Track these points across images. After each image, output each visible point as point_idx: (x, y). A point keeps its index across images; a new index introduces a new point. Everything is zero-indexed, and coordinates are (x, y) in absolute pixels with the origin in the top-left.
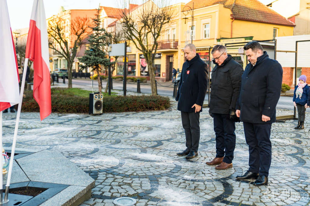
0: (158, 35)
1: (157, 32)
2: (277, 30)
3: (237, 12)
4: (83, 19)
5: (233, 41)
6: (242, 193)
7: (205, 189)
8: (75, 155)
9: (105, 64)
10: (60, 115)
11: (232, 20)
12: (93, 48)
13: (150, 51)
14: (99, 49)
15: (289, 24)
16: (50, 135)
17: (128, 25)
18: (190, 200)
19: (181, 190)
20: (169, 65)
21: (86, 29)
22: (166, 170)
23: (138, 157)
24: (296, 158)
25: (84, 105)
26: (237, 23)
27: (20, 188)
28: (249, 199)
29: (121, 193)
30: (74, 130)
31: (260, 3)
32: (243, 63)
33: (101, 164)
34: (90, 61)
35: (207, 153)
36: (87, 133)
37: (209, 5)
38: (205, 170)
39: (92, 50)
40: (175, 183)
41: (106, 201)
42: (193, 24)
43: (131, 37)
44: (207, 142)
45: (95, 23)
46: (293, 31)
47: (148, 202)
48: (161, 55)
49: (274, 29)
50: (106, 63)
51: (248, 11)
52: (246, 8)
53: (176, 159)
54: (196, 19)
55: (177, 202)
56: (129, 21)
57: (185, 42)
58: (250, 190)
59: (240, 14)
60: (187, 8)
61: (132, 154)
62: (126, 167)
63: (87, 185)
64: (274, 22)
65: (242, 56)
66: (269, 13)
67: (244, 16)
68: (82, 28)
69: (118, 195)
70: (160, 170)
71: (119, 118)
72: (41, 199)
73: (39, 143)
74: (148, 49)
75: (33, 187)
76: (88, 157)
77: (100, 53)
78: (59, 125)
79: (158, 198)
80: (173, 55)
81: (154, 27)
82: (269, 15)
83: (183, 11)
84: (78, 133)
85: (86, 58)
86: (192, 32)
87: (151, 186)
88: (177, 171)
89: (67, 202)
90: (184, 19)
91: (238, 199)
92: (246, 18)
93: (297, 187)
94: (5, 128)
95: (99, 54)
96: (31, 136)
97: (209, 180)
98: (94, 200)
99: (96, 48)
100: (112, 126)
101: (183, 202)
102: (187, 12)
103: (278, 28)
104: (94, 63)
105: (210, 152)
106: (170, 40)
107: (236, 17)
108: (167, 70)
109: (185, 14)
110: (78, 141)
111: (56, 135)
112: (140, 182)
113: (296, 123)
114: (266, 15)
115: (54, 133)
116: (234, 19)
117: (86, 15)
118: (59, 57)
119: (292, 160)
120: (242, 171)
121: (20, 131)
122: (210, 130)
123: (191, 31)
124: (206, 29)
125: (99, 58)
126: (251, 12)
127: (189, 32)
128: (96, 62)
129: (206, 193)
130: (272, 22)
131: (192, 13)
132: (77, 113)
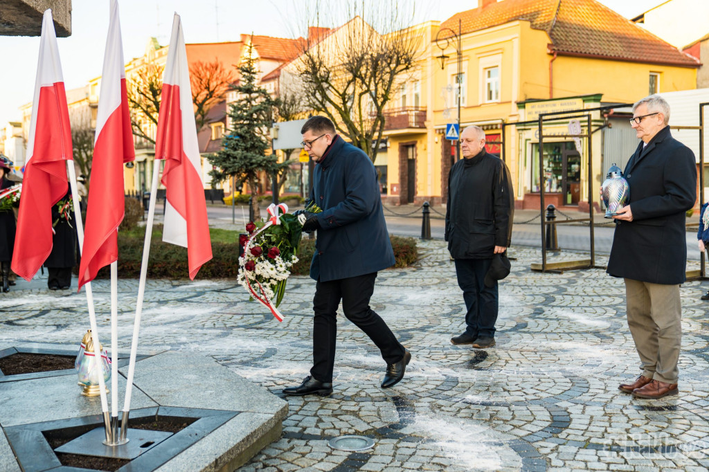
0: (386, 98)
1: (384, 92)
2: (659, 76)
3: (562, 37)
4: (208, 66)
5: (554, 105)
6: (590, 424)
7: (513, 419)
8: (229, 362)
9: (268, 166)
10: (175, 283)
11: (551, 58)
12: (239, 131)
13: (367, 135)
14: (254, 134)
15: (686, 62)
16: (165, 324)
17: (317, 78)
18: (484, 438)
19: (462, 421)
20: (407, 165)
21: (217, 89)
22: (426, 386)
23: (363, 363)
24: (703, 357)
25: (228, 260)
26: (563, 64)
27: (144, 418)
28: (603, 435)
29: (340, 429)
30: (214, 312)
31: (615, 16)
32: (580, 157)
33: (288, 378)
34: (234, 162)
35: (509, 352)
36: (245, 319)
37: (496, 23)
38: (509, 383)
39: (237, 138)
40: (450, 409)
41: (312, 443)
42: (460, 68)
43: (324, 106)
44: (507, 330)
45: (244, 76)
46: (697, 79)
47: (399, 442)
48: (388, 144)
49: (650, 75)
50: (270, 166)
51: (587, 34)
52: (583, 28)
53: (444, 364)
54: (466, 58)
55: (457, 442)
56: (319, 70)
57: (443, 111)
58: (607, 418)
59: (570, 43)
60: (446, 33)
61: (349, 358)
62: (341, 381)
63: (275, 411)
64: (649, 59)
65: (577, 140)
66: (638, 37)
67: (579, 46)
68: (208, 88)
69: (336, 433)
70: (414, 386)
71: (308, 287)
72: (190, 435)
73: (146, 340)
74: (364, 130)
75: (168, 417)
76: (256, 365)
77: (256, 143)
78: (179, 304)
79: (417, 435)
80: (416, 142)
81: (375, 81)
82: (638, 42)
83: (436, 41)
84: (226, 320)
85: (226, 157)
86: (460, 88)
87: (400, 416)
88: (450, 387)
89: (243, 441)
90: (440, 60)
91: (583, 435)
92: (583, 52)
93: (704, 411)
94: (65, 312)
95: (253, 147)
96: (125, 328)
97: (518, 403)
98: (289, 442)
99: (247, 132)
100: (295, 303)
101: (470, 443)
102: (446, 41)
103: (660, 73)
104: (245, 167)
105: (517, 350)
106: (407, 109)
107: (561, 49)
108: (402, 178)
109: (442, 47)
110: (227, 336)
111: (179, 325)
112: (376, 408)
113: (705, 287)
114: (632, 43)
115: (173, 320)
116: (555, 56)
117: (217, 58)
118: (149, 155)
119: (695, 361)
120: (587, 385)
121: (99, 319)
122: (512, 306)
123: (457, 85)
124: (492, 80)
125: (254, 155)
126: (595, 37)
127: (451, 89)
128: (249, 164)
129: (515, 427)
130: (645, 58)
131: (456, 43)
132: (213, 279)
